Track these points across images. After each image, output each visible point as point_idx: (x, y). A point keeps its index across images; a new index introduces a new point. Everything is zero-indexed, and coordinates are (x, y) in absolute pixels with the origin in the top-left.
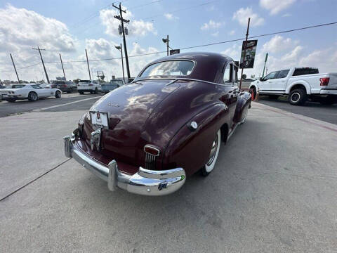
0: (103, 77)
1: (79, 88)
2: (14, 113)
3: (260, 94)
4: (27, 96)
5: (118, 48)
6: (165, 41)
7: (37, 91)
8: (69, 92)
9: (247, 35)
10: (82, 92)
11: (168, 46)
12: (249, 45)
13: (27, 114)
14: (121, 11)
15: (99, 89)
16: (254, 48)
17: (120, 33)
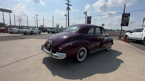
0: (58, 26)
1: (48, 30)
2: (25, 38)
3: (129, 39)
4: (30, 32)
5: (65, 15)
6: (85, 13)
7: (34, 31)
8: (44, 32)
9: (124, 11)
10: (49, 32)
11: (86, 15)
12: (126, 15)
13: (29, 39)
14: (69, 1)
15: (55, 31)
16: (128, 17)
17: (67, 10)
